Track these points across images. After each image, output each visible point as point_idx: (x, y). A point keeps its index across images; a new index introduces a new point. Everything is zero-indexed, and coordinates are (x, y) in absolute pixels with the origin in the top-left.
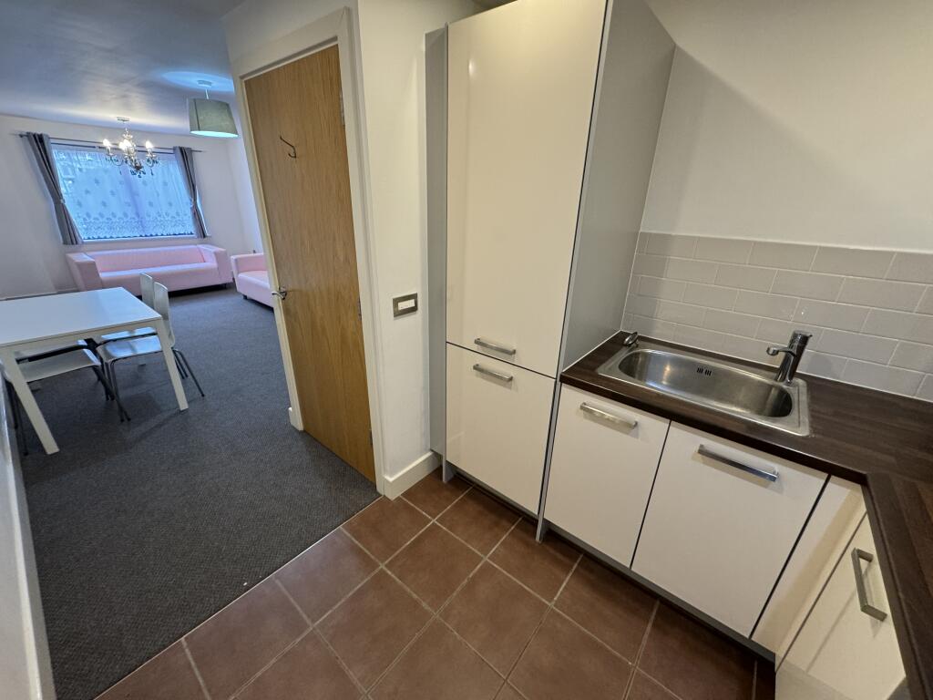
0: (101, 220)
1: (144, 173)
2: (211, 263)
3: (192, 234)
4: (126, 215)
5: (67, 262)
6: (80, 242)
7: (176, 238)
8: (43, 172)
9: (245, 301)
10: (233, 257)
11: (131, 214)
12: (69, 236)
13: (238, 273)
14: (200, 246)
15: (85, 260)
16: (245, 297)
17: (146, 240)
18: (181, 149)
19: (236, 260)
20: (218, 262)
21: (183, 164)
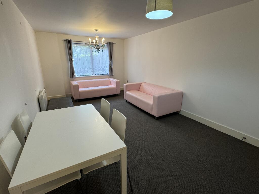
0: (82, 69)
1: (100, 51)
2: (114, 86)
3: (108, 74)
4: (89, 67)
5: (70, 84)
6: (75, 77)
7: (103, 76)
8: (69, 53)
9: (126, 103)
10: (125, 85)
11: (91, 67)
12: (72, 75)
13: (126, 91)
14: (110, 79)
15: (76, 84)
16: (127, 101)
17: (94, 76)
18: (110, 43)
19: (126, 86)
20: (117, 85)
21: (110, 49)
